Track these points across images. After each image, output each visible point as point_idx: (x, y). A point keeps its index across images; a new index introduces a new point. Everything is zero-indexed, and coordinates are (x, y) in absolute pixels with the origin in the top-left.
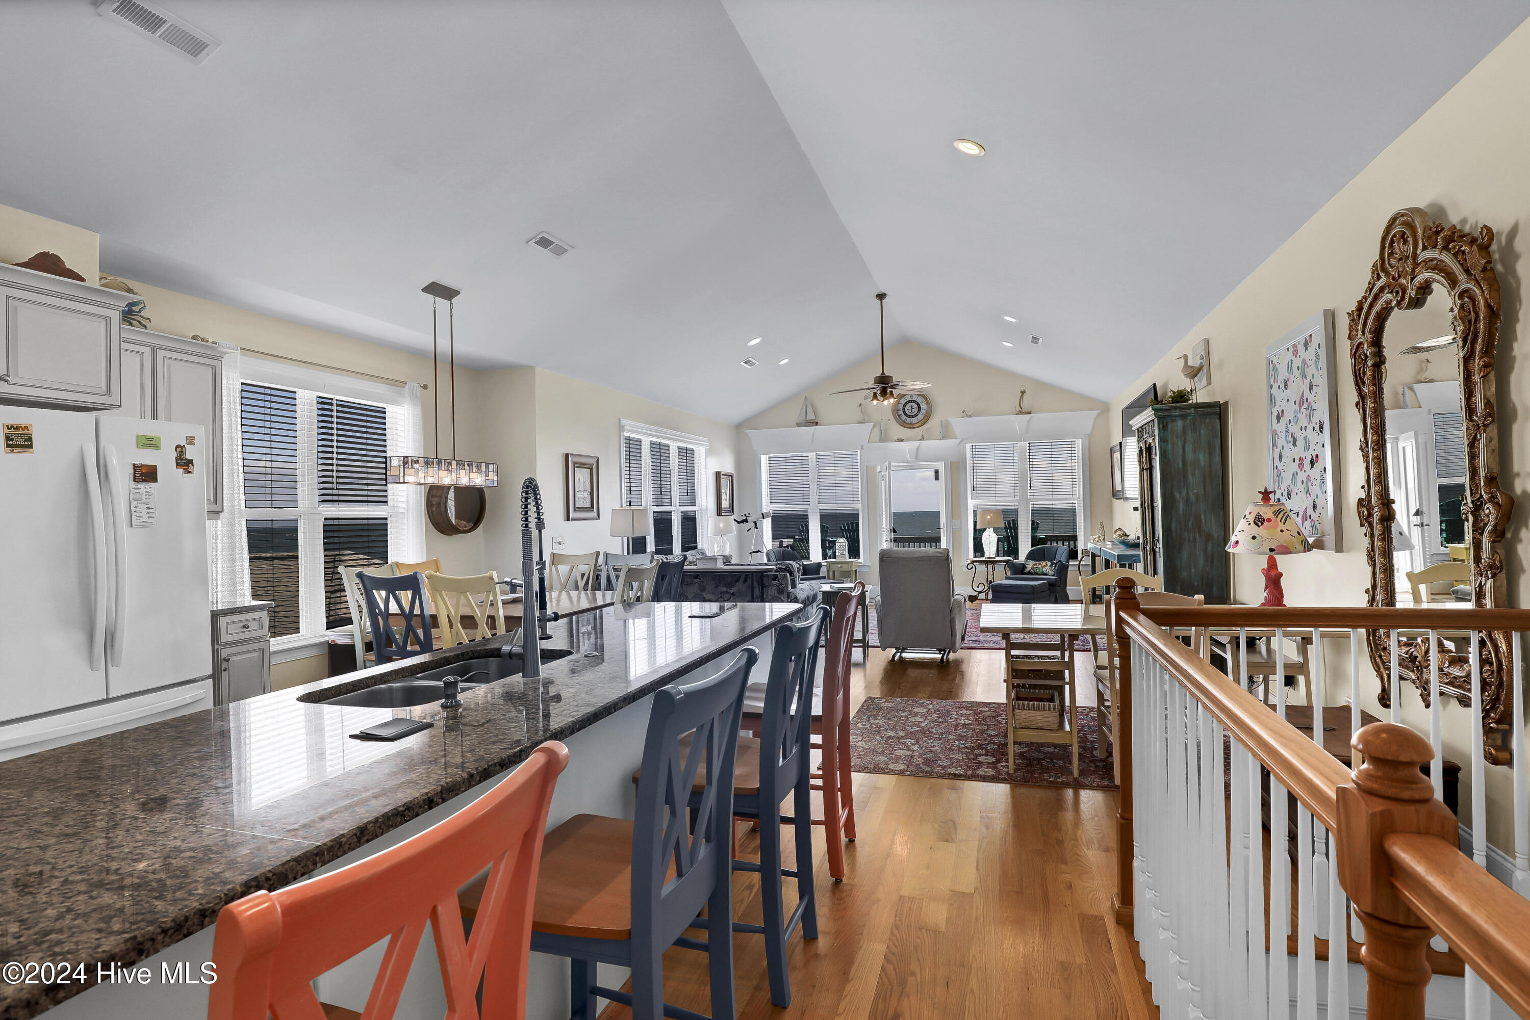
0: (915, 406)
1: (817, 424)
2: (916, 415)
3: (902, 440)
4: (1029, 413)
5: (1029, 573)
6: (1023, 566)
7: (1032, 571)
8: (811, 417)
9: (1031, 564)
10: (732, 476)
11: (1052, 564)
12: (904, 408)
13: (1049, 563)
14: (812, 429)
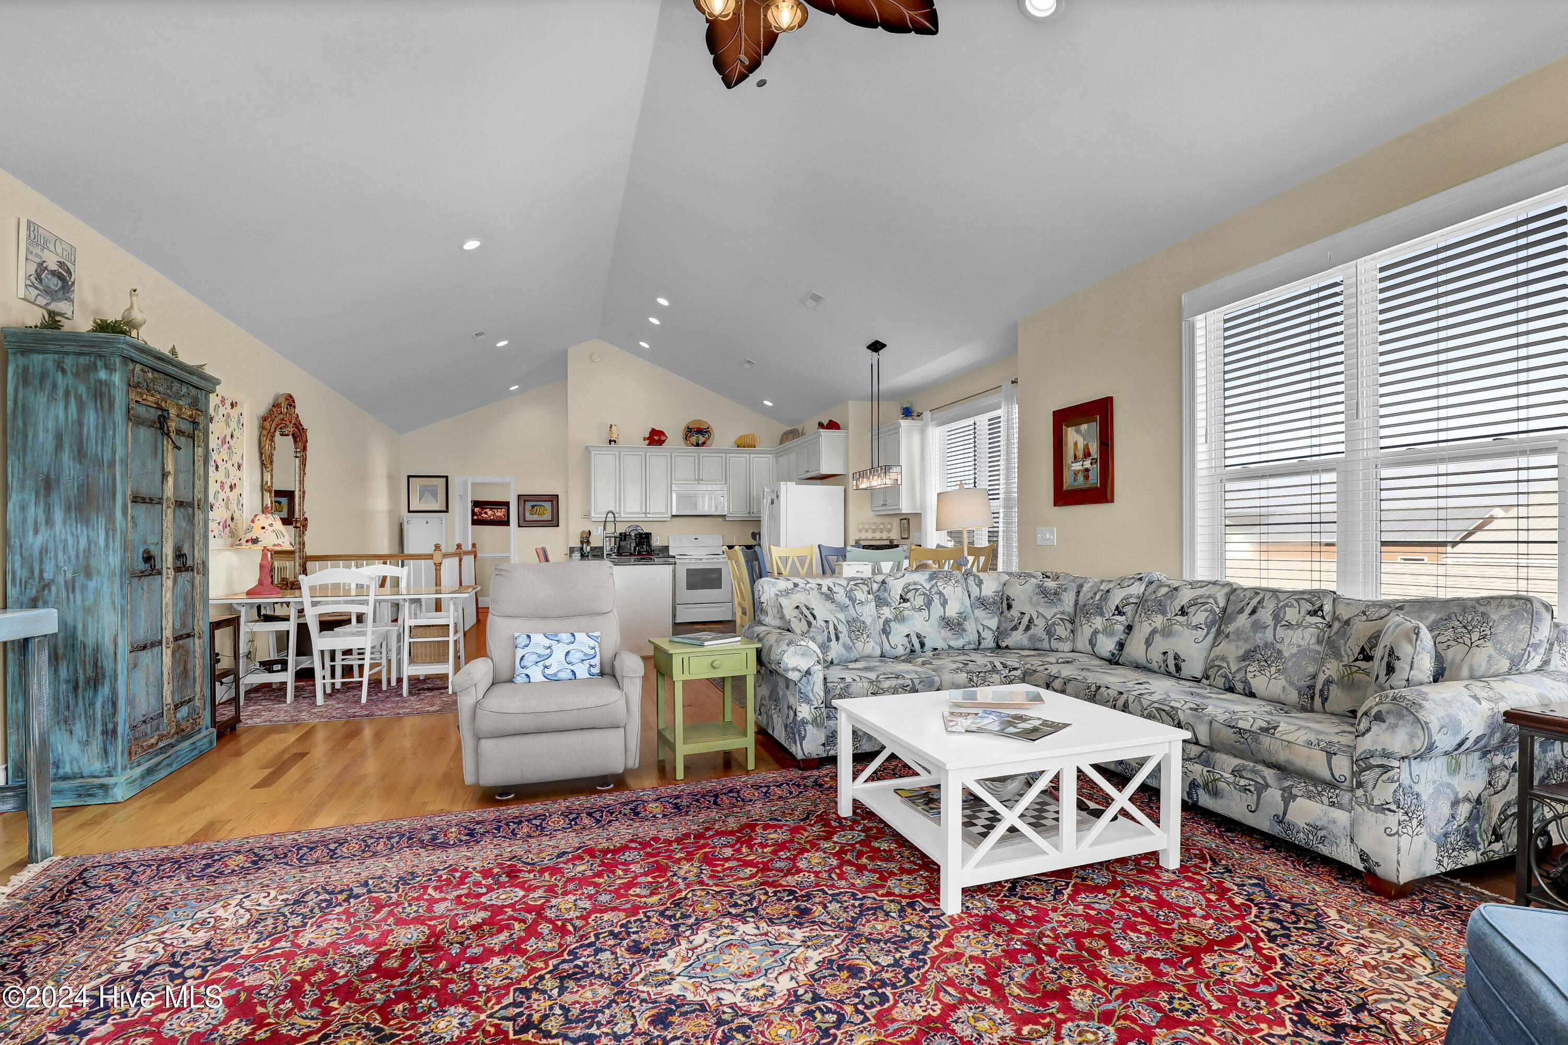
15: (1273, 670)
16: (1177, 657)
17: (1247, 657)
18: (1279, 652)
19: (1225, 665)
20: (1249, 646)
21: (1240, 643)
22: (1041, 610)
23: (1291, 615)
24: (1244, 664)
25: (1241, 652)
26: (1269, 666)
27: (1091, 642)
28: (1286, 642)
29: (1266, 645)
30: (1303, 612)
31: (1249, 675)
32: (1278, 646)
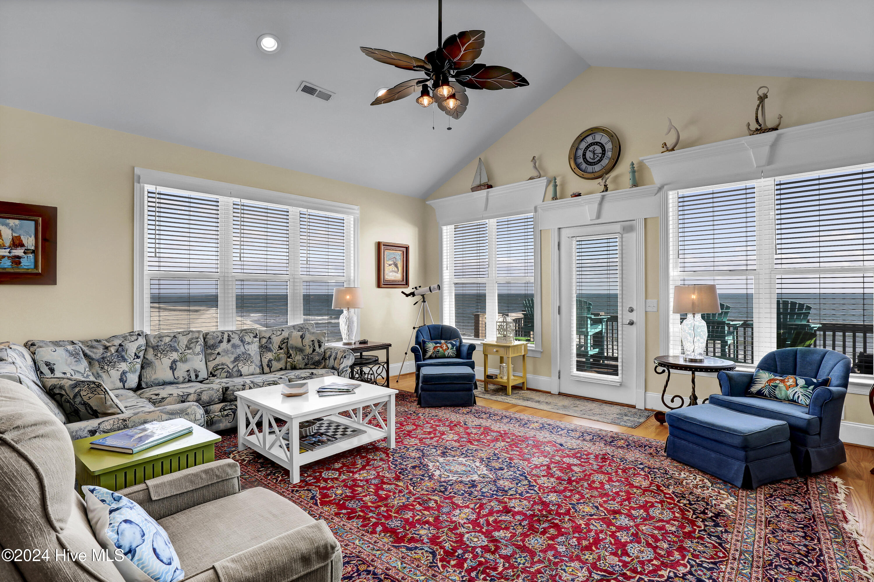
0: (598, 150)
1: (490, 187)
2: (600, 161)
3: (579, 195)
4: (775, 129)
5: (760, 394)
6: (751, 379)
7: (766, 392)
8: (484, 180)
9: (765, 377)
10: (407, 248)
11: (808, 383)
12: (584, 155)
13: (801, 382)
14: (483, 193)
15: (249, 362)
16: (195, 371)
17: (237, 359)
18: (249, 354)
19: (225, 367)
20: (235, 356)
21: (230, 355)
22: (74, 368)
23: (247, 339)
24: (236, 363)
25: (232, 359)
26: (247, 361)
27: (121, 380)
28: (250, 350)
29: (243, 353)
30: (252, 338)
31: (240, 368)
32: (248, 352)
